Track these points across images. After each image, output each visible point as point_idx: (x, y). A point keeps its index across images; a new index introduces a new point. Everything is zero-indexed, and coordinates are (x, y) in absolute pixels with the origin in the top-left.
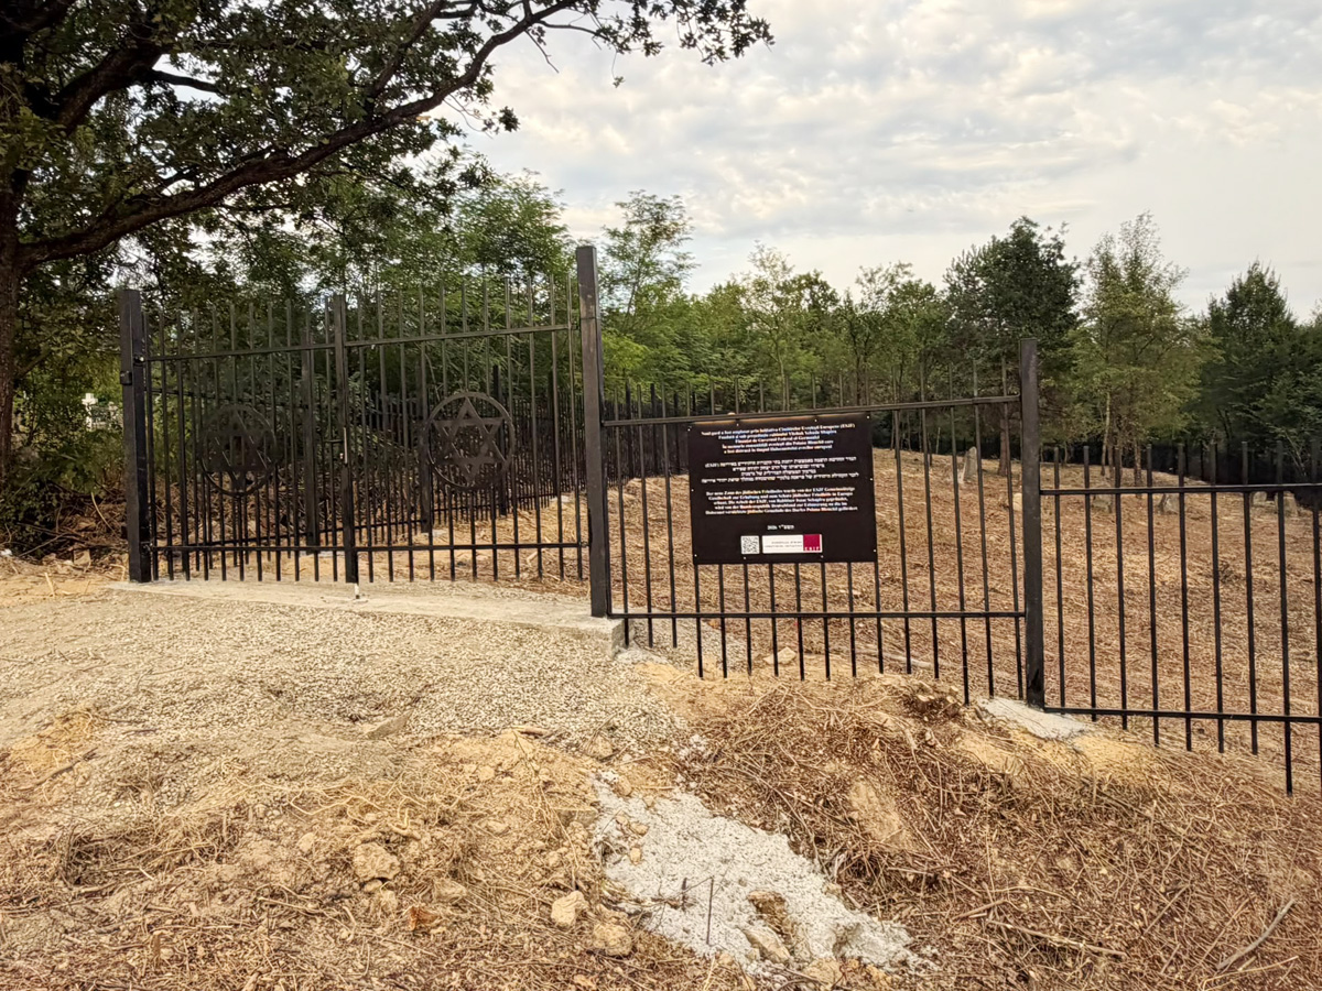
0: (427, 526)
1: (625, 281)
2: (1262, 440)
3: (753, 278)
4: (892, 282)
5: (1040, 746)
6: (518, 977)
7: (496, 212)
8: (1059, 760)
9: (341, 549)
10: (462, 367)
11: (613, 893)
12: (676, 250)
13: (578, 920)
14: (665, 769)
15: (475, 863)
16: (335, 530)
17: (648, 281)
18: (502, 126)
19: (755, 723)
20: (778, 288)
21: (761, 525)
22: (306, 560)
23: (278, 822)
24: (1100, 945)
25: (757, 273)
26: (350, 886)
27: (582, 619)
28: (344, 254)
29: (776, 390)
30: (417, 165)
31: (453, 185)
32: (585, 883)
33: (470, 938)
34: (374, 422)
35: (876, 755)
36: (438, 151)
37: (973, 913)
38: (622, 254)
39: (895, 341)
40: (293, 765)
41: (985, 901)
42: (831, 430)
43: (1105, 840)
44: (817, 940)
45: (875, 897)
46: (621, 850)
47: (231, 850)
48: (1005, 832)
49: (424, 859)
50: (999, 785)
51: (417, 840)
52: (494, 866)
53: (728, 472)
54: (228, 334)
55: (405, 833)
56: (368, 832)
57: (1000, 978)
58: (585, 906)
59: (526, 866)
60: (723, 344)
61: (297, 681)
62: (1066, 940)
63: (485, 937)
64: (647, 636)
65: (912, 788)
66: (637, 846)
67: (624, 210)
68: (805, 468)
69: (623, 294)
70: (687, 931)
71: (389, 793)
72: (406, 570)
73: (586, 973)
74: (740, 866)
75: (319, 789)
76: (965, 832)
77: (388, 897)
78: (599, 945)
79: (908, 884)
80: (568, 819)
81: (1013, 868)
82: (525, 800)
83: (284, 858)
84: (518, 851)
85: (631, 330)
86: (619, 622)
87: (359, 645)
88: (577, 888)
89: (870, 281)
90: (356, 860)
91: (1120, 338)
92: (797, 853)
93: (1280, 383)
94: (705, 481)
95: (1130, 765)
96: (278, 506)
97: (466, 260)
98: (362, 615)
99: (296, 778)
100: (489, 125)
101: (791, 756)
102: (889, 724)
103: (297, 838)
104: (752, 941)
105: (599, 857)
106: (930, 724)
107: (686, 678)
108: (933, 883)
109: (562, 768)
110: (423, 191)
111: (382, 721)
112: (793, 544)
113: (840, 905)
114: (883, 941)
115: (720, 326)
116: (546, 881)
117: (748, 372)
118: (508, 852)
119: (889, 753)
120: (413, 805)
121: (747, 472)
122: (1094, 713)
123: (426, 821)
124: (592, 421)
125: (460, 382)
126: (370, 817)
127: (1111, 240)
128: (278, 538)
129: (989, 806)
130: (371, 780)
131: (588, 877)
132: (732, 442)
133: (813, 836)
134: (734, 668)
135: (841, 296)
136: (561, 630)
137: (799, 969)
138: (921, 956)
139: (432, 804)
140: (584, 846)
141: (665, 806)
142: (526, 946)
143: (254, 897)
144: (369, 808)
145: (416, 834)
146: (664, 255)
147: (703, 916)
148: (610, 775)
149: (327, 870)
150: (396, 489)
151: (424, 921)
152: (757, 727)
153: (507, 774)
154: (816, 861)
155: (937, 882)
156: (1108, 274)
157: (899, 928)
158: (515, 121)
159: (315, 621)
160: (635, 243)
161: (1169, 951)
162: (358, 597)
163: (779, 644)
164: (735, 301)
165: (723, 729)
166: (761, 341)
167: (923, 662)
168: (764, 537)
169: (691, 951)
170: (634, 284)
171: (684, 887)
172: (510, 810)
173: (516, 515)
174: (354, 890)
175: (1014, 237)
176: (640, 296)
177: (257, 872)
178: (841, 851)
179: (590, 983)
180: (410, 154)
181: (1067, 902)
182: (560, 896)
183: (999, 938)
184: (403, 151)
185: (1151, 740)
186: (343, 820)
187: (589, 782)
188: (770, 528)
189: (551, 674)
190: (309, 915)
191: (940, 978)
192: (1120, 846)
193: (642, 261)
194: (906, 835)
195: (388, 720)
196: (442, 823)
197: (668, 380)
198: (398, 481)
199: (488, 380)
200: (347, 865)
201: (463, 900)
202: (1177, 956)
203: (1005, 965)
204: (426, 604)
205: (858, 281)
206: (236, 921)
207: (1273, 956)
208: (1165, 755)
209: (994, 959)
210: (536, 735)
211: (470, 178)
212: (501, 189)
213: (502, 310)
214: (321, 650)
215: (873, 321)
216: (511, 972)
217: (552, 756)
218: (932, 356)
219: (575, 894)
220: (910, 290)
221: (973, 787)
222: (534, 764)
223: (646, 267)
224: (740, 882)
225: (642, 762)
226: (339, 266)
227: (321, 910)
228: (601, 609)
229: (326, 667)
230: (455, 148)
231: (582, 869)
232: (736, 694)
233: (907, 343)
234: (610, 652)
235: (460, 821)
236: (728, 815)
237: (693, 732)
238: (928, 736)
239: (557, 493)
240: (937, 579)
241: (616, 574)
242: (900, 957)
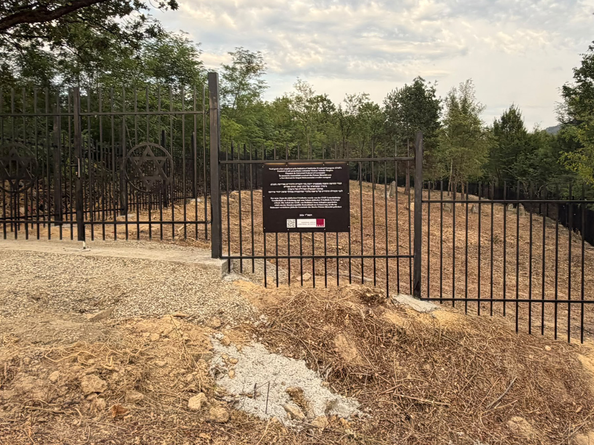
0: (124, 212)
1: (232, 92)
2: (512, 182)
3: (296, 95)
4: (360, 102)
5: (418, 315)
6: (171, 436)
7: (165, 52)
8: (425, 321)
9: (75, 223)
10: (146, 131)
11: (220, 393)
12: (258, 79)
13: (202, 407)
14: (247, 332)
15: (148, 382)
16: (72, 213)
17: (243, 93)
18: (170, 7)
19: (291, 308)
20: (307, 101)
21: (296, 214)
22: (55, 229)
23: (37, 366)
24: (440, 401)
25: (297, 93)
26: (79, 397)
27: (206, 259)
28: (78, 66)
29: (305, 150)
30: (123, 22)
31: (142, 35)
32: (206, 389)
33: (146, 419)
34: (96, 157)
35: (347, 322)
36: (134, 16)
37: (387, 391)
38: (231, 78)
39: (361, 130)
40: (46, 336)
41: (393, 386)
42: (331, 169)
43: (444, 356)
44: (317, 409)
45: (345, 387)
46: (225, 372)
47: (9, 382)
48: (402, 354)
49: (121, 381)
50: (400, 333)
51: (117, 372)
52: (158, 383)
53: (282, 188)
54: (9, 104)
55: (110, 368)
56: (90, 369)
57: (399, 419)
58: (206, 400)
59: (176, 382)
60: (280, 126)
61: (49, 293)
62: (426, 400)
63: (153, 418)
64: (239, 268)
65: (362, 336)
66: (232, 369)
67: (232, 56)
68: (318, 187)
69: (231, 98)
70: (256, 408)
71: (102, 349)
72: (112, 235)
73: (206, 432)
74: (282, 376)
75: (61, 348)
76: (385, 355)
77: (101, 402)
78: (212, 418)
79: (360, 380)
80: (197, 358)
81: (405, 370)
82: (175, 349)
83: (41, 385)
84: (171, 375)
85: (235, 117)
86: (225, 261)
87: (86, 273)
88: (202, 391)
89: (350, 101)
90: (83, 384)
91: (457, 134)
92: (309, 369)
93: (521, 157)
94: (270, 192)
95: (455, 322)
96: (38, 200)
97: (149, 74)
98: (87, 257)
99: (49, 343)
100: (162, 5)
101: (308, 324)
102: (353, 307)
103: (49, 374)
104: (287, 410)
105: (213, 376)
106: (371, 307)
107: (259, 288)
108: (370, 378)
109: (195, 333)
110: (125, 36)
111: (98, 312)
112: (312, 223)
113: (329, 392)
114: (347, 407)
115: (279, 118)
116: (186, 389)
117: (292, 141)
118: (166, 375)
119: (353, 320)
120: (115, 354)
121: (291, 188)
122: (441, 300)
123: (122, 362)
124: (214, 160)
125: (144, 138)
126: (91, 361)
127: (455, 90)
128: (38, 216)
129: (396, 343)
130: (92, 343)
131: (207, 386)
132: (284, 174)
133: (317, 360)
134: (282, 283)
135: (337, 107)
136: (196, 265)
137: (309, 422)
138: (364, 412)
139: (125, 353)
140: (206, 370)
141: (247, 349)
142: (175, 421)
143: (23, 406)
144: (91, 357)
145: (116, 369)
146: (252, 81)
147: (264, 401)
148: (219, 336)
149: (66, 390)
150: (107, 192)
151: (121, 412)
152: (292, 310)
153: (166, 337)
154: (318, 372)
155: (372, 378)
156: (453, 105)
157: (355, 400)
158: (176, 5)
159: (61, 261)
160: (237, 73)
161: (468, 402)
162: (85, 248)
163: (304, 271)
164: (287, 106)
165: (276, 312)
166: (298, 126)
167: (369, 279)
168: (298, 220)
169: (258, 418)
170: (237, 94)
171: (255, 387)
172: (167, 354)
173: (173, 208)
174: (82, 400)
175: (415, 85)
176: (239, 100)
177: (25, 393)
178: (330, 367)
179: (208, 437)
180: (118, 16)
181: (427, 384)
182: (193, 396)
183: (398, 401)
184: (114, 14)
185: (464, 311)
186: (76, 363)
187: (209, 339)
188: (301, 215)
189: (190, 286)
190: (55, 414)
191: (372, 421)
192: (450, 357)
193: (241, 83)
194: (359, 358)
195: (101, 312)
196: (131, 362)
197: (253, 143)
198: (108, 188)
199: (159, 138)
200: (77, 387)
201: (142, 401)
202: (471, 404)
203: (401, 413)
204: (123, 252)
205: (345, 101)
206: (12, 420)
207: (508, 401)
208: (469, 318)
209: (396, 411)
210: (182, 317)
211: (151, 32)
212: (167, 40)
213: (167, 102)
214: (63, 276)
215: (351, 119)
216: (167, 434)
217: (190, 327)
218: (377, 138)
219: (201, 394)
220: (368, 106)
221: (389, 335)
222: (180, 331)
223: (243, 86)
224: (282, 383)
225: (235, 329)
226: (76, 72)
227: (62, 411)
228: (217, 254)
229: (66, 285)
230: (143, 15)
231: (204, 382)
232: (283, 295)
233: (366, 131)
234: (221, 275)
235: (140, 361)
236: (277, 352)
237: (261, 314)
238: (370, 312)
239: (194, 197)
240: (376, 241)
241: (224, 237)
242: (355, 413)
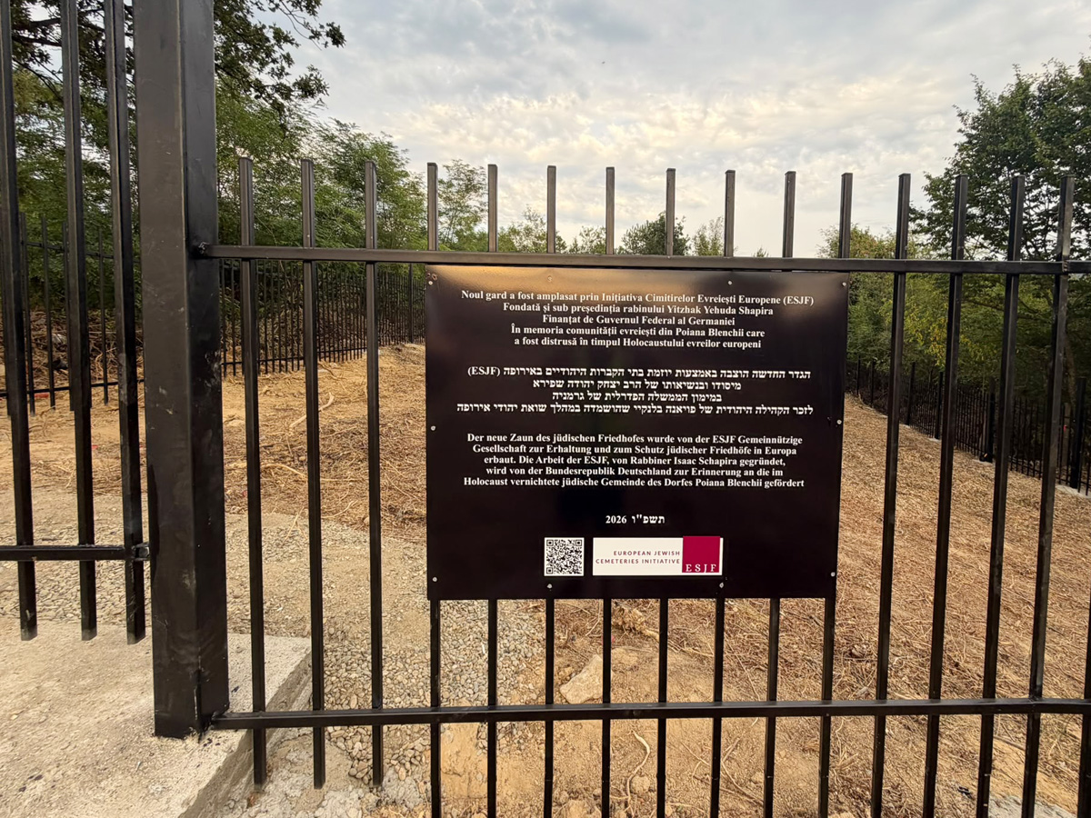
1: (446, 213)
3: (524, 225)
4: (598, 237)
18: (330, 40)
25: (526, 223)
31: (290, 90)
89: (587, 234)
100: (316, 34)
127: (705, 228)
156: (702, 244)
158: (341, 37)
205: (581, 234)
211: (305, 87)
223: (461, 207)
230: (288, 54)
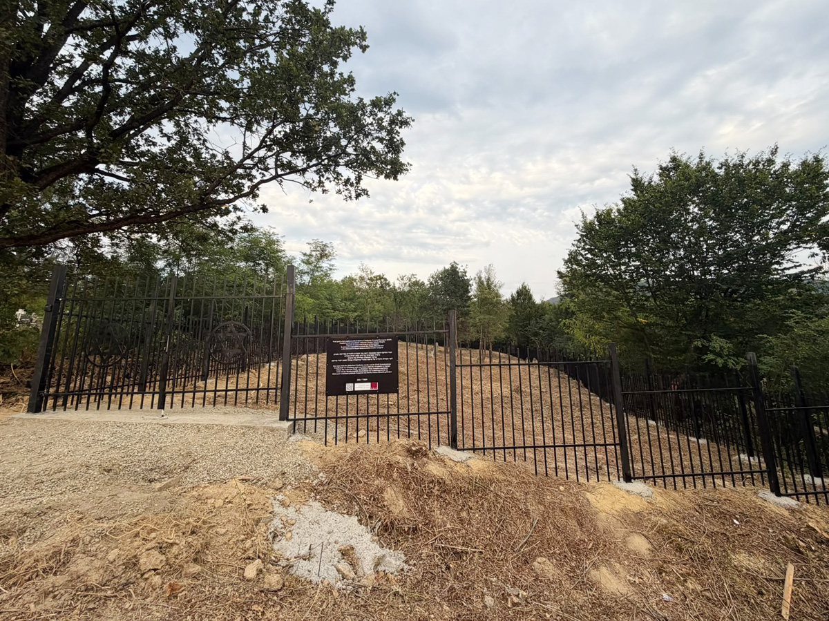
0: (204, 378)
1: (308, 273)
2: (528, 341)
3: (359, 275)
4: (410, 280)
5: (455, 465)
6: (223, 612)
7: (255, 242)
8: (461, 470)
9: (157, 393)
10: (231, 305)
11: (276, 558)
12: (330, 263)
13: (258, 574)
14: (306, 491)
15: (207, 552)
16: (156, 381)
17: (317, 274)
19: (347, 465)
20: (368, 279)
21: (354, 379)
22: (137, 398)
23: (97, 545)
24: (476, 548)
25: (360, 273)
26: (135, 576)
27: (275, 422)
28: (180, 253)
29: (366, 319)
31: (237, 230)
32: (263, 554)
33: (200, 595)
34: (185, 329)
35: (395, 475)
37: (430, 542)
38: (308, 263)
39: (411, 301)
40: (112, 511)
41: (435, 535)
42: (383, 341)
43: (477, 502)
44: (367, 566)
45: (392, 540)
46: (282, 534)
47: (64, 566)
48: (442, 503)
49: (180, 554)
50: (440, 483)
51: (178, 544)
52: (217, 552)
53: (343, 357)
54: (113, 286)
55: (171, 541)
56: (150, 544)
57: (440, 570)
58: (262, 566)
59: (234, 550)
60: (346, 299)
61: (121, 464)
62: (463, 548)
63: (207, 593)
64: (303, 428)
65: (408, 488)
66: (290, 531)
67: (310, 246)
68: (373, 356)
69: (306, 278)
70: (309, 571)
71: (165, 521)
72: (191, 401)
73: (258, 604)
74: (336, 534)
75: (125, 523)
76: (427, 505)
77: (157, 580)
78: (266, 586)
79: (405, 532)
80: (257, 522)
81: (445, 519)
82: (237, 515)
83: (97, 566)
84: (231, 542)
85: (309, 293)
86: (291, 423)
87: (160, 441)
88: (259, 557)
89: (402, 279)
90: (142, 561)
91: (484, 305)
92: (361, 524)
93: (533, 322)
94: (332, 360)
95: (486, 470)
96: (126, 369)
97: (238, 259)
98: (164, 425)
99: (113, 518)
100: (256, 210)
101: (361, 479)
102: (401, 461)
103: (107, 553)
104: (338, 571)
105: (271, 539)
106: (416, 459)
107: (320, 446)
108: (415, 530)
109: (258, 497)
110: (222, 232)
111: (167, 481)
112: (366, 386)
113: (378, 547)
114: (394, 561)
115: (345, 293)
116: (244, 556)
117: (355, 311)
118: (225, 543)
119: (400, 473)
120: (178, 525)
121: (350, 357)
122: (474, 450)
123: (184, 533)
124: (288, 329)
125: (230, 312)
126: (153, 535)
127: (481, 272)
128: (122, 387)
129: (437, 493)
130: (156, 514)
131: (264, 551)
132: (345, 345)
133: (368, 515)
134: (340, 440)
135: (391, 283)
136: (265, 427)
137: (359, 581)
138: (409, 565)
139: (188, 523)
140: (264, 534)
141: (305, 509)
142: (229, 594)
143: (74, 592)
144: (153, 530)
145: (177, 541)
146: (325, 264)
147: (317, 562)
148: (280, 497)
149: (123, 569)
150: (191, 360)
151: (176, 590)
152: (348, 467)
153: (230, 502)
154: (369, 527)
155: (416, 530)
156: (480, 283)
157: (401, 554)
159: (138, 430)
160: (313, 259)
161: (499, 546)
162: (163, 416)
163: (359, 428)
164: (352, 283)
165: (333, 469)
166: (361, 300)
167: (415, 432)
168: (355, 384)
169: (311, 581)
170: (312, 275)
171: (310, 549)
172: (229, 521)
173: (249, 371)
174: (137, 579)
175: (451, 268)
176: (313, 279)
177: (79, 577)
178: (379, 521)
179: (260, 609)
181: (464, 531)
182: (250, 563)
183: (439, 551)
185: (493, 459)
186: (137, 539)
187: (270, 501)
188: (358, 380)
189: (257, 449)
190: (107, 598)
191: (416, 574)
192: (483, 504)
193: (315, 266)
194: (406, 509)
195: (170, 480)
196: (193, 533)
197: (322, 313)
198: (192, 356)
199: (243, 311)
200: (135, 565)
201: (199, 574)
202: (502, 548)
203: (441, 563)
204: (199, 418)
205: (398, 279)
206: (60, 610)
207: (533, 542)
208: (497, 465)
209: (437, 561)
210: (246, 480)
212: (258, 233)
213: (252, 282)
214: (138, 445)
215: (403, 294)
216: (220, 610)
217: (253, 491)
218: (423, 308)
219: (258, 561)
220: (416, 283)
221: (431, 485)
222: (244, 496)
223: (317, 268)
224: (335, 542)
225: (296, 489)
226: (177, 259)
227: (115, 594)
228: (284, 417)
229: (139, 455)
231: (262, 547)
232: (340, 452)
233: (415, 303)
234: (286, 437)
235: (202, 531)
236: (333, 510)
237: (320, 472)
238: (415, 465)
239: (269, 362)
240: (420, 396)
241: (292, 398)
242: (401, 567)
